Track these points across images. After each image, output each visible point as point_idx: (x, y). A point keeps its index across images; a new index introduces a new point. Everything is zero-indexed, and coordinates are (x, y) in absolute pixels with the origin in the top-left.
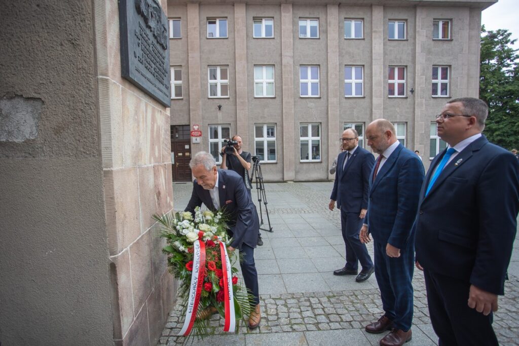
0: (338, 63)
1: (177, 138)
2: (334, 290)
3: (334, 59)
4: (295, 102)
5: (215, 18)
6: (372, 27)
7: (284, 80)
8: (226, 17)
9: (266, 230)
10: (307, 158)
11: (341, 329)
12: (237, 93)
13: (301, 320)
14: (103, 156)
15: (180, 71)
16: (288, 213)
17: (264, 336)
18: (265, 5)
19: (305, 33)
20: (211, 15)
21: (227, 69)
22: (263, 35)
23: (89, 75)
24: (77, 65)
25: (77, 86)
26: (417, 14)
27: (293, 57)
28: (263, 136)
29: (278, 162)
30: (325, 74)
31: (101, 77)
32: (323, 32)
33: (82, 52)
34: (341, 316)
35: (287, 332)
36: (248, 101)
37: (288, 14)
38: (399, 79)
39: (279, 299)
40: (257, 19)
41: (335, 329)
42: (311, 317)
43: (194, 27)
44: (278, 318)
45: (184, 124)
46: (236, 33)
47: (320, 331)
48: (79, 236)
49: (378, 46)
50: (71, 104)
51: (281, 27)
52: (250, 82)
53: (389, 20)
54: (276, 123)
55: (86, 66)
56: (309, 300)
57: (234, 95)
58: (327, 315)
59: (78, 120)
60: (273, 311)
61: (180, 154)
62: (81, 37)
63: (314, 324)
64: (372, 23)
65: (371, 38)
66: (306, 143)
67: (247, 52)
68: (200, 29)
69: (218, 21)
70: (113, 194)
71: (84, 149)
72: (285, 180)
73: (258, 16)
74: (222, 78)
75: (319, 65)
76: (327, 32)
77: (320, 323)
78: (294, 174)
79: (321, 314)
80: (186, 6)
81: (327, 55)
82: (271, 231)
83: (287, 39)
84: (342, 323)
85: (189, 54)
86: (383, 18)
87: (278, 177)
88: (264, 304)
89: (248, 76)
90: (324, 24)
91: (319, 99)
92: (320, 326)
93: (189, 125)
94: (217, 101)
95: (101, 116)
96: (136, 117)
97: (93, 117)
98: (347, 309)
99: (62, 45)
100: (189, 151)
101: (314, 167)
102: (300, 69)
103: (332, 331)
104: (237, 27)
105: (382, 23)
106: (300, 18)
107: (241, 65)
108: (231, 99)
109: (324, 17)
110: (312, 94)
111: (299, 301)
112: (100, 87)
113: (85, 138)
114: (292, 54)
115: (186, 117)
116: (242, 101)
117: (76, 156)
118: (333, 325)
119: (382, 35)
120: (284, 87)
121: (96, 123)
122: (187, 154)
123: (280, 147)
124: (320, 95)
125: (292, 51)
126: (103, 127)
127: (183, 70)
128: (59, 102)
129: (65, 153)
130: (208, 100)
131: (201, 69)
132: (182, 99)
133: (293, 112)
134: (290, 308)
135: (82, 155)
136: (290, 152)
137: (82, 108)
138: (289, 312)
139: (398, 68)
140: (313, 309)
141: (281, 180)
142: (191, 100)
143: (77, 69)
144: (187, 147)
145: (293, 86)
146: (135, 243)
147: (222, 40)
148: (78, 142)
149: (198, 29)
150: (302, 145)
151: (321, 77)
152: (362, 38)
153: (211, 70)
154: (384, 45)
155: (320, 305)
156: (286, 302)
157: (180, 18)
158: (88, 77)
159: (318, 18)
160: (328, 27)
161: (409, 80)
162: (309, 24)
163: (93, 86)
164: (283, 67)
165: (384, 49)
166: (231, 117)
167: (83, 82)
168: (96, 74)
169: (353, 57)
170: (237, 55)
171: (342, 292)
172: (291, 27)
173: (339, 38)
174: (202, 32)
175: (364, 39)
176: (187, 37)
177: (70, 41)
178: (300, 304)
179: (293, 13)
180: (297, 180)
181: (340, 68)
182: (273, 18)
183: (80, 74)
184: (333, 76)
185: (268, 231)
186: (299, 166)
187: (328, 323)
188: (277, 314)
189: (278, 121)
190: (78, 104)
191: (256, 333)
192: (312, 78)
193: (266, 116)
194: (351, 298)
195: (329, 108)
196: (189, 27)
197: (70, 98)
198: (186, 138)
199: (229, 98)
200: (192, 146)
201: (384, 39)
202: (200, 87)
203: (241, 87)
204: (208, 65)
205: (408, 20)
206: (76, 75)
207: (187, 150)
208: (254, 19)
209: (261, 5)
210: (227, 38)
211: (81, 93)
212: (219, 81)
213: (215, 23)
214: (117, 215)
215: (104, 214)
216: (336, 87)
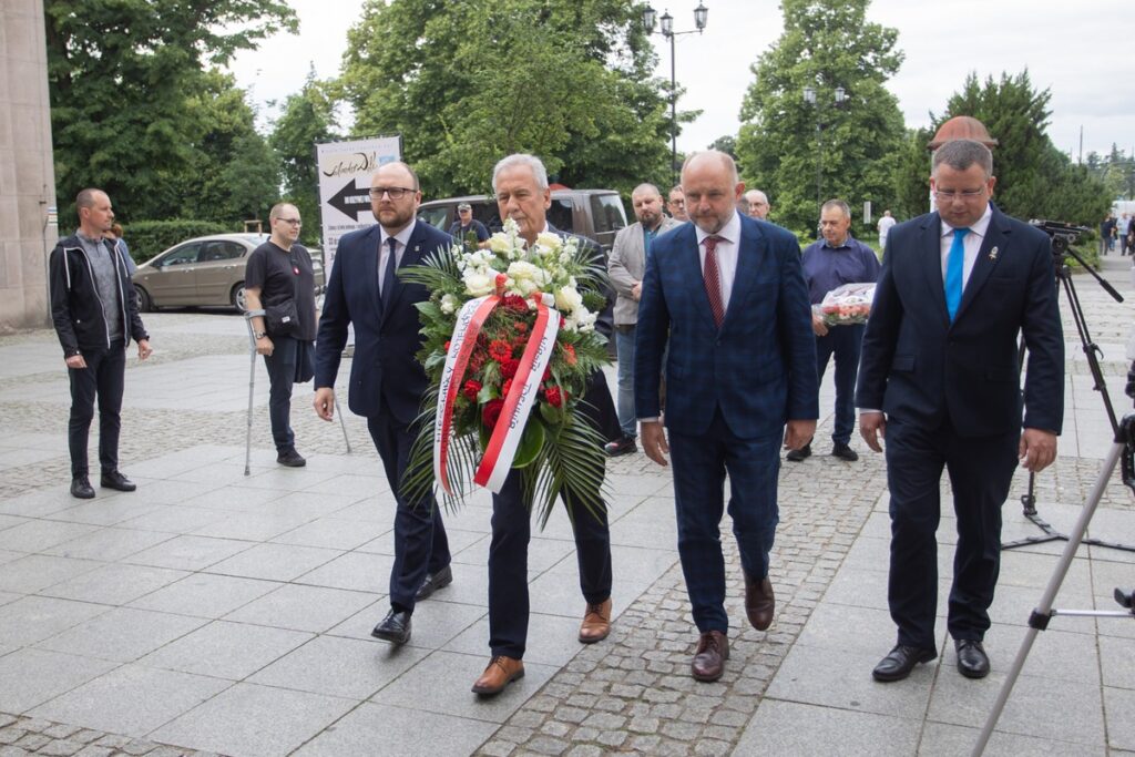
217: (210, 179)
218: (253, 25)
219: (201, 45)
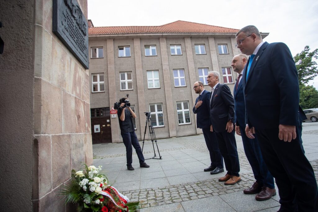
0: (194, 67)
1: (102, 116)
2: (200, 180)
3: (191, 66)
4: (172, 90)
5: (123, 47)
6: (209, 48)
7: (164, 78)
8: (129, 46)
9: (157, 159)
10: (183, 122)
11: (205, 197)
12: (138, 87)
13: (179, 197)
14: (35, 69)
15: (103, 76)
16: (172, 150)
17: (153, 208)
18: (150, 39)
19: (174, 52)
20: (120, 45)
21: (131, 74)
22: (151, 54)
23: (29, 23)
24: (22, 18)
25: (21, 29)
26: (232, 41)
27: (169, 65)
28: (155, 111)
29: (165, 126)
30: (187, 73)
31: (37, 24)
32: (184, 51)
33: (26, 11)
34: (205, 191)
35: (169, 204)
36: (145, 91)
37: (164, 43)
38: (228, 74)
39: (165, 189)
40: (147, 46)
41: (202, 198)
42: (186, 194)
43: (111, 51)
44: (163, 198)
45: (106, 107)
46: (135, 54)
47: (191, 200)
48: (12, 121)
49: (214, 58)
50: (16, 39)
51: (160, 50)
52: (145, 80)
53: (218, 44)
54: (162, 103)
55: (28, 18)
56: (185, 187)
57: (136, 88)
58: (196, 192)
59: (20, 48)
60: (160, 195)
61: (104, 126)
62: (26, 3)
63: (187, 198)
64: (209, 46)
65: (210, 53)
66: (181, 113)
67: (142, 64)
68: (114, 52)
69: (124, 48)
70: (40, 93)
71: (22, 64)
72: (171, 136)
73: (147, 44)
74: (128, 79)
75: (184, 69)
76: (186, 51)
77: (192, 196)
78: (176, 132)
79: (192, 192)
80: (106, 41)
81: (188, 64)
82: (160, 158)
83: (164, 55)
84: (206, 195)
85: (108, 66)
86: (214, 43)
87: (166, 135)
88: (154, 193)
89: (144, 77)
90: (184, 47)
91: (186, 88)
92: (191, 198)
93: (109, 107)
94: (126, 92)
95: (35, 46)
96: (63, 61)
97: (31, 46)
98: (209, 188)
99: (13, 7)
100: (110, 123)
101: (188, 127)
102: (173, 72)
103: (199, 199)
104: (136, 51)
105: (215, 46)
106: (170, 45)
107: (139, 71)
108: (134, 91)
109: (184, 44)
110: (181, 85)
111: (178, 188)
112: (36, 30)
113: (24, 58)
114: (168, 63)
115: (107, 102)
116: (141, 91)
117: (16, 69)
118: (200, 197)
119: (216, 52)
120: (165, 82)
121: (32, 49)
122: (108, 125)
123: (166, 117)
124: (186, 85)
125: (168, 62)
126: (36, 52)
127: (105, 75)
128: (8, 37)
129: (9, 67)
130: (120, 92)
131: (115, 74)
132: (104, 92)
133: (171, 95)
134: (171, 192)
135: (20, 68)
136: (172, 119)
137: (23, 41)
138: (171, 194)
139: (227, 68)
140: (187, 191)
141: (168, 137)
142: (110, 92)
143: (22, 20)
144: (108, 121)
145: (170, 81)
146: (57, 136)
147: (128, 58)
148: (19, 61)
149: (113, 52)
150: (179, 115)
151: (186, 75)
152: (205, 54)
153: (121, 75)
154: (217, 56)
155: (191, 188)
156: (169, 190)
157: (103, 47)
158: (29, 24)
159: (181, 45)
160: (186, 49)
161: (233, 74)
162: (176, 48)
163: (31, 29)
164: (163, 71)
165: (218, 59)
166: (135, 101)
167: (25, 27)
168: (34, 22)
169: (202, 63)
170: (136, 66)
171: (206, 180)
172: (166, 49)
173: (193, 54)
174: (116, 54)
175: (206, 54)
176: (107, 57)
177: (19, 5)
178: (178, 189)
179: (166, 43)
180: (178, 136)
181: (195, 70)
182: (156, 45)
183: (24, 23)
184: (192, 75)
185: (159, 159)
186: (178, 127)
187: (197, 196)
188: (163, 196)
189: (163, 101)
190: (21, 39)
191: (147, 207)
192: (181, 76)
193: (156, 99)
194: (212, 182)
195: (192, 92)
196: (108, 52)
197: (16, 35)
198: (107, 115)
199: (133, 90)
200: (111, 120)
201: (217, 54)
202: (115, 85)
203: (140, 83)
204: (120, 72)
205: (228, 44)
206: (21, 23)
207: (108, 122)
208: (145, 46)
209: (149, 39)
210: (130, 57)
211: (23, 32)
212: (126, 81)
213: (123, 49)
214: (42, 108)
215: (32, 105)
216: (195, 80)
217: (310, 103)
218: (312, 76)
219: (302, 81)
